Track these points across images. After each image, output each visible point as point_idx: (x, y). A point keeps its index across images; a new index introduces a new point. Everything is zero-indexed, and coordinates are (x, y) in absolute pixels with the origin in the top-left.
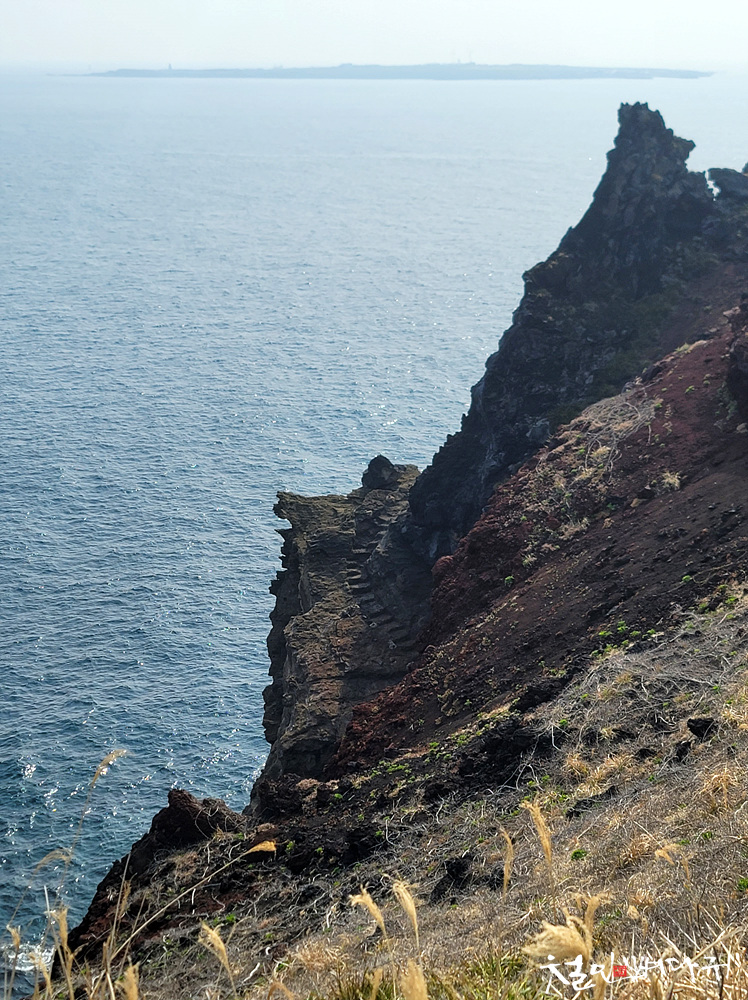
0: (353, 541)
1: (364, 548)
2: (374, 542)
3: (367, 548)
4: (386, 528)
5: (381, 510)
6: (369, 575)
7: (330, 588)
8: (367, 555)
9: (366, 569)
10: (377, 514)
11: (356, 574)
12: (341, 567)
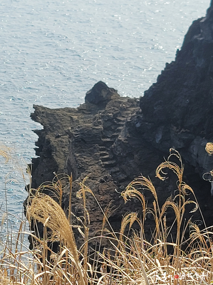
0: (102, 133)
1: (109, 138)
2: (115, 134)
3: (111, 138)
4: (122, 125)
5: (118, 113)
6: (115, 155)
7: (90, 164)
8: (112, 143)
9: (112, 152)
10: (115, 116)
11: (105, 154)
12: (95, 150)
